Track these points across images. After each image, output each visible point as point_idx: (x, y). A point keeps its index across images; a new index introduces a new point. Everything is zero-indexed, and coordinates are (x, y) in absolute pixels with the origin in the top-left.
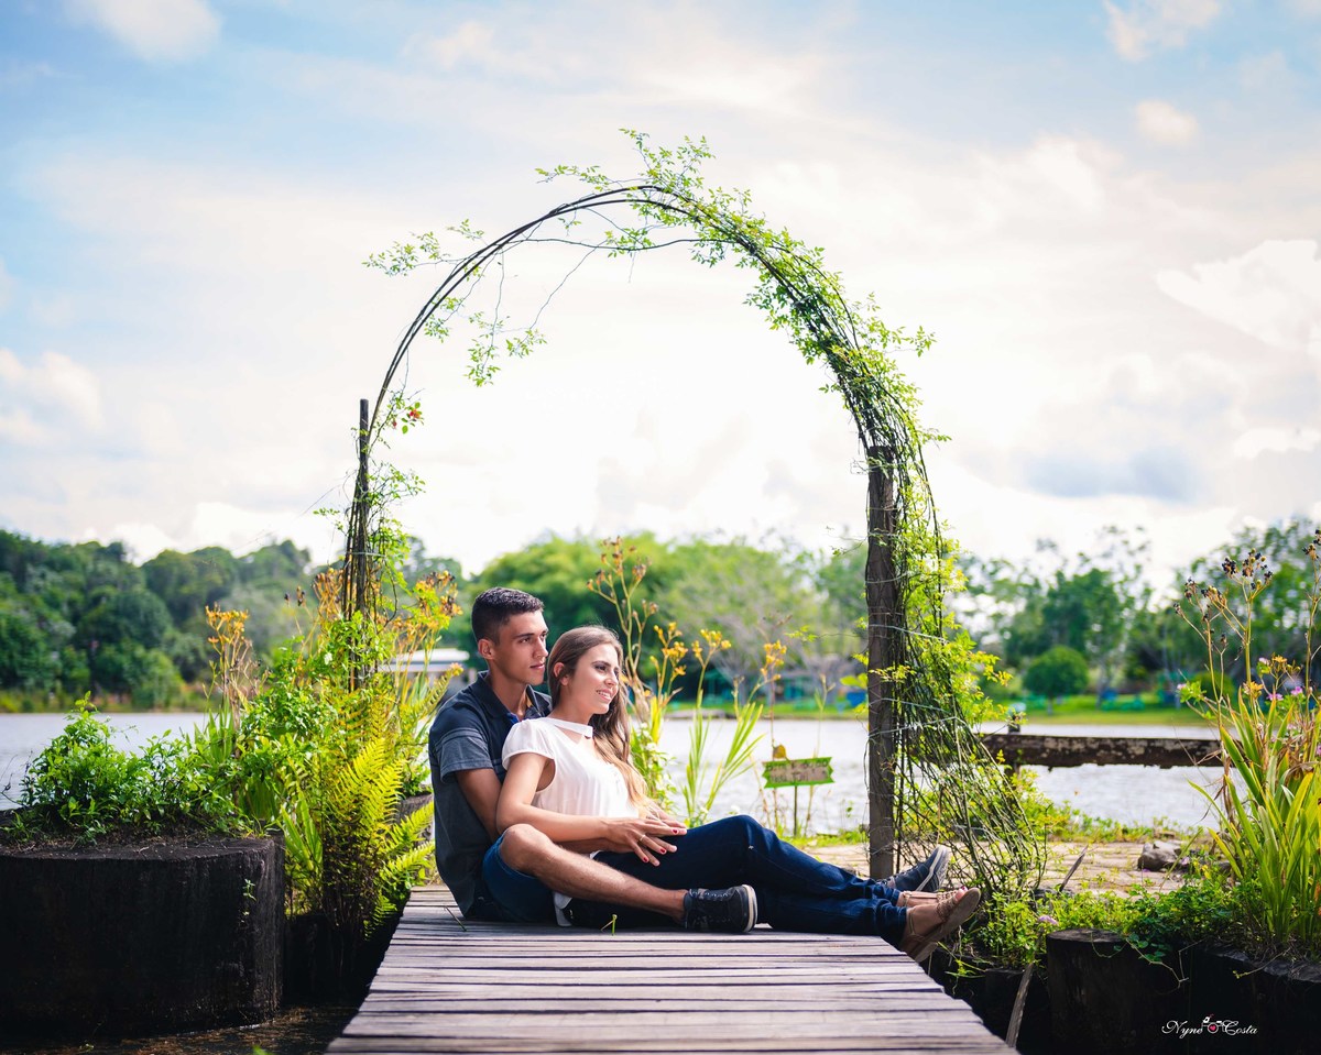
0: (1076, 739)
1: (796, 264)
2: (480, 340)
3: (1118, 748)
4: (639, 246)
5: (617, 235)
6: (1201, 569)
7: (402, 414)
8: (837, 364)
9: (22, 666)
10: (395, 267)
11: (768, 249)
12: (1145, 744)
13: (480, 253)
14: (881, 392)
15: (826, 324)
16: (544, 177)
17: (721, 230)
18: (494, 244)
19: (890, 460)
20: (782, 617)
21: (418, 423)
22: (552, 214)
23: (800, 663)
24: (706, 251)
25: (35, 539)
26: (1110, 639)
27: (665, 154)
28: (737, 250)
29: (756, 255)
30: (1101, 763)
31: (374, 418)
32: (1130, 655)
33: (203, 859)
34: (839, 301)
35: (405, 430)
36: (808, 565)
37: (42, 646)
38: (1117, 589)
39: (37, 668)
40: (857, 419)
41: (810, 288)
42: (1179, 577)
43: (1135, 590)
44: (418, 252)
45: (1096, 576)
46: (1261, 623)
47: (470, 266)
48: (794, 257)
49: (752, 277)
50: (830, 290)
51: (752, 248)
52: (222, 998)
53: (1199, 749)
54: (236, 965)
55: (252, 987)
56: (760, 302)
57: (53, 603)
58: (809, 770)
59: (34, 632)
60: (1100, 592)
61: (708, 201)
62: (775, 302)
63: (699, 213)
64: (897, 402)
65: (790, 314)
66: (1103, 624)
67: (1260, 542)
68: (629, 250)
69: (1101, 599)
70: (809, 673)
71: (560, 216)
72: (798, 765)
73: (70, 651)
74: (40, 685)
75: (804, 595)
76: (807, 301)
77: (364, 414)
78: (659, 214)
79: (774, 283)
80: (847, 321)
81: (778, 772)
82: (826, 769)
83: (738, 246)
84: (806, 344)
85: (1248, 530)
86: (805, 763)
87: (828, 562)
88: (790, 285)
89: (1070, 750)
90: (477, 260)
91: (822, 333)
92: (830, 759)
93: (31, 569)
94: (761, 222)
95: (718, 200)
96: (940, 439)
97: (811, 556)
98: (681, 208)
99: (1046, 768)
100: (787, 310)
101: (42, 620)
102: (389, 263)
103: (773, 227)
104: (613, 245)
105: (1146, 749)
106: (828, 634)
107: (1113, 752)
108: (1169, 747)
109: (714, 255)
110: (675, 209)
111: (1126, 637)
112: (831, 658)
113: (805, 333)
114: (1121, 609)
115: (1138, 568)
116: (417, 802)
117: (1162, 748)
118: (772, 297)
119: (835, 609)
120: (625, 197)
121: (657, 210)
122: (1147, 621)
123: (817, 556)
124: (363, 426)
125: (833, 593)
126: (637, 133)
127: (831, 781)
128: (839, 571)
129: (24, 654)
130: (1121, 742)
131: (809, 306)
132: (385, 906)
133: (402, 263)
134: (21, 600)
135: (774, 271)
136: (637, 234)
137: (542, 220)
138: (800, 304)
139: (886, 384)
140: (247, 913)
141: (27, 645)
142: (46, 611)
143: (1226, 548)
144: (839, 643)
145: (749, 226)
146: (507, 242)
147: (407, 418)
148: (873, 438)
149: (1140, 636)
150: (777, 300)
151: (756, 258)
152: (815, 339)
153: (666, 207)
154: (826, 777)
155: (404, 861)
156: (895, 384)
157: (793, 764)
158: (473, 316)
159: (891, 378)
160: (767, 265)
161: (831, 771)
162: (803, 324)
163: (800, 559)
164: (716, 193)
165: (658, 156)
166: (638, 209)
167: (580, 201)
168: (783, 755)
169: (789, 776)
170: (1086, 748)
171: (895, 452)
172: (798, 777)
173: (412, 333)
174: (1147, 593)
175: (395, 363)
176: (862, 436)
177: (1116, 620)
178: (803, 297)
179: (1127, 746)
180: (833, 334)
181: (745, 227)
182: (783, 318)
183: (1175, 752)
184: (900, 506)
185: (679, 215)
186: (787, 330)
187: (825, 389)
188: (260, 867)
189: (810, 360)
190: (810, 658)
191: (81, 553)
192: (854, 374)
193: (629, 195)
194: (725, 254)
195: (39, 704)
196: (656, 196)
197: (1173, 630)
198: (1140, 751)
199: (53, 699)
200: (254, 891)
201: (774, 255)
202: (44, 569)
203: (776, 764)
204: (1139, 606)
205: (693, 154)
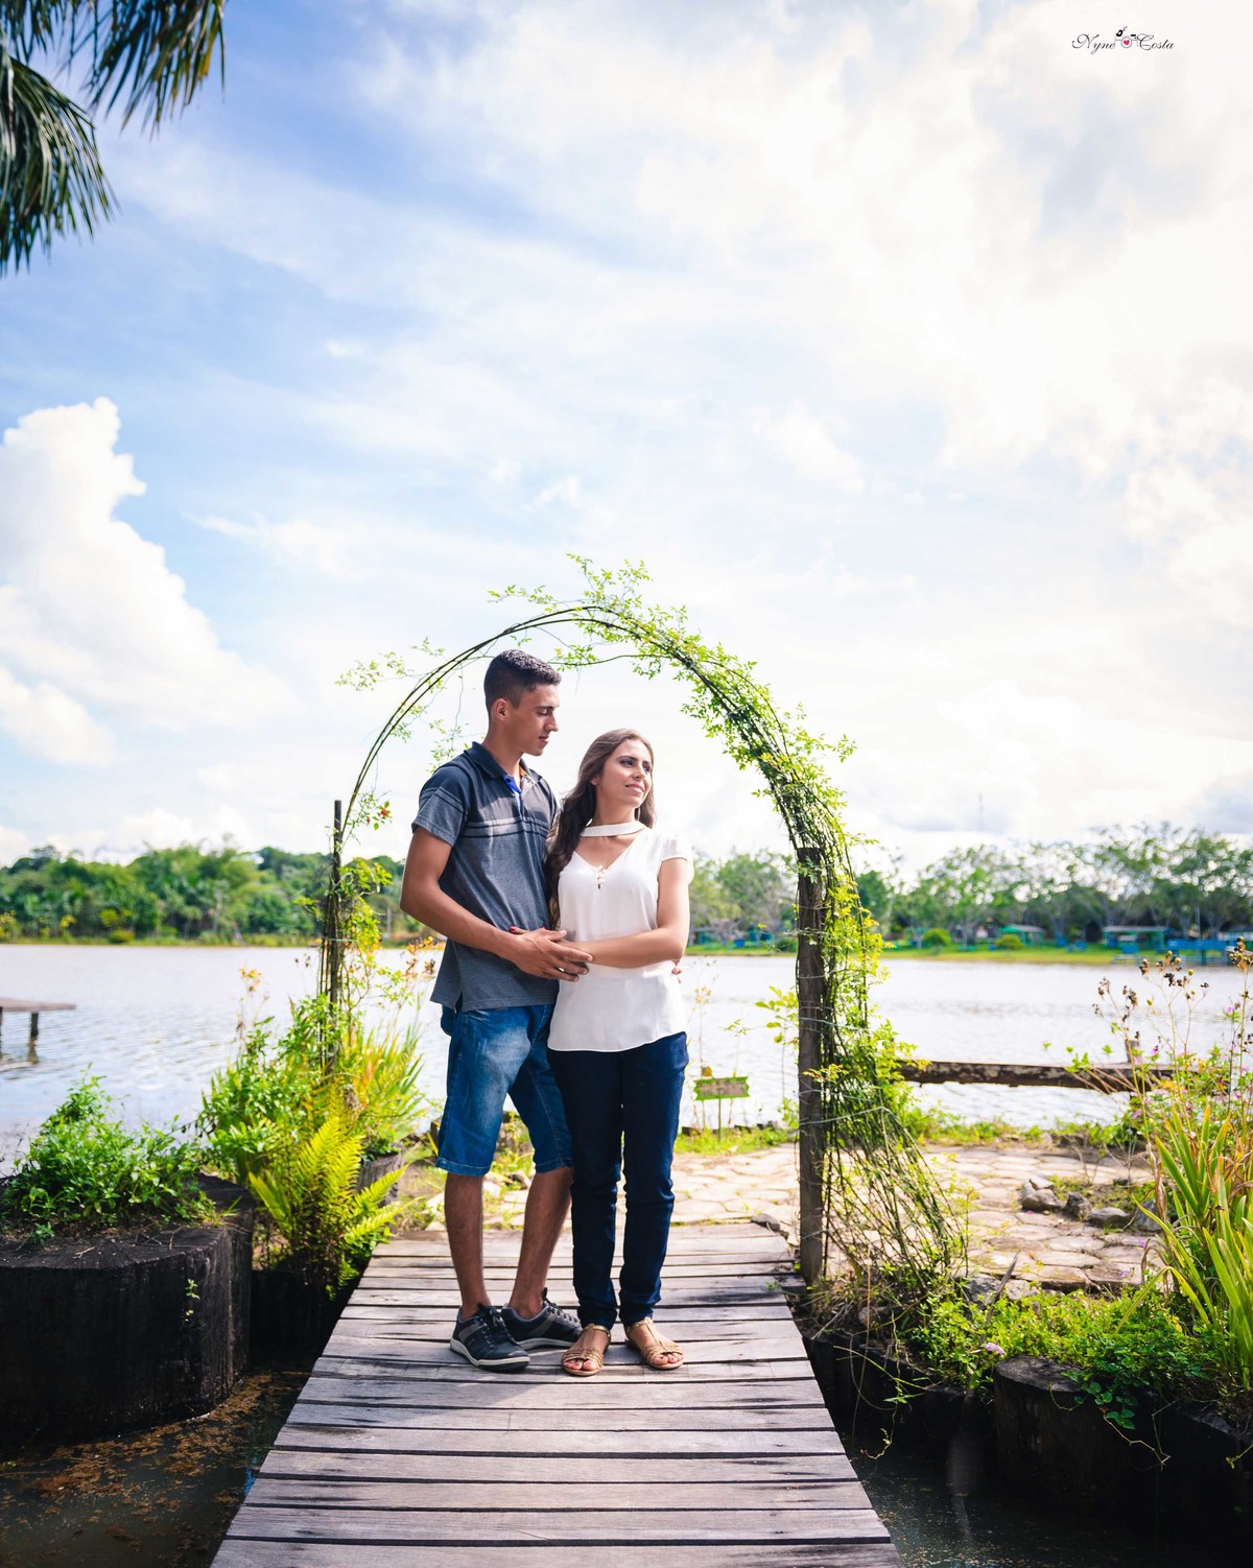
0: (943, 1063)
1: (729, 678)
2: (441, 744)
3: (976, 1072)
4: (584, 661)
5: (565, 652)
6: (932, 871)
7: (374, 812)
8: (769, 771)
9: (276, 921)
10: (363, 684)
11: (703, 663)
12: (998, 1068)
13: (440, 668)
14: (811, 799)
15: (758, 733)
16: (496, 598)
17: (660, 646)
18: (454, 660)
19: (817, 862)
20: (697, 897)
21: (387, 821)
22: (506, 633)
23: (708, 923)
24: (645, 664)
25: (287, 851)
26: (880, 909)
27: (608, 576)
28: (674, 665)
29: (693, 669)
30: (962, 1082)
31: (348, 816)
32: (892, 918)
33: (142, 1264)
34: (770, 712)
35: (376, 826)
36: (712, 868)
37: (288, 910)
38: (885, 882)
39: (286, 922)
40: (787, 822)
41: (743, 700)
42: (919, 875)
43: (895, 882)
44: (382, 668)
45: (873, 875)
46: (965, 901)
47: (433, 680)
48: (728, 671)
49: (688, 689)
50: (761, 701)
51: (688, 663)
52: (167, 1395)
53: (1042, 1074)
54: (181, 1362)
55: (199, 1380)
56: (696, 712)
57: (296, 886)
58: (730, 1086)
59: (285, 903)
60: (876, 884)
61: (646, 619)
62: (710, 712)
63: (639, 631)
64: (825, 806)
65: (723, 724)
66: (877, 902)
67: (964, 855)
68: (576, 665)
69: (877, 887)
70: (713, 928)
71: (512, 634)
72: (721, 1082)
73: (304, 914)
74: (287, 932)
75: (710, 885)
76: (739, 712)
77: (338, 814)
78: (603, 633)
79: (709, 696)
80: (777, 730)
81: (706, 1088)
82: (744, 1086)
83: (675, 660)
84: (739, 751)
85: (957, 849)
86: (727, 1081)
87: (724, 866)
88: (724, 697)
89: (938, 1073)
90: (438, 675)
91: (754, 741)
92: (746, 1078)
93: (284, 868)
94: (697, 638)
95: (656, 618)
96: (867, 842)
97: (714, 863)
98: (622, 626)
99: (918, 1084)
100: (721, 720)
101: (289, 895)
102: (357, 680)
103: (708, 643)
104: (562, 661)
105: (999, 1073)
106: (723, 906)
107: (973, 1075)
108: (1018, 1072)
109: (652, 668)
110: (618, 627)
111: (890, 908)
112: (725, 920)
113: (738, 742)
114: (886, 893)
115: (897, 870)
116: (385, 1163)
117: (1011, 1072)
118: (707, 707)
119: (727, 892)
120: (572, 617)
121: (602, 629)
122: (901, 900)
123: (718, 863)
124: (337, 825)
125: (726, 884)
126: (582, 559)
127: (748, 1095)
128: (730, 872)
129: (279, 914)
130: (979, 1067)
131: (742, 717)
132: (347, 1270)
133: (368, 677)
134: (279, 885)
135: (708, 683)
136: (582, 651)
137: (497, 637)
138: (734, 715)
139: (815, 790)
140: (191, 1312)
141: (280, 910)
142: (292, 890)
143: (944, 859)
144: (730, 912)
145: (686, 642)
146: (466, 658)
147: (377, 817)
148: (803, 841)
149: (898, 908)
150: (712, 710)
151: (692, 672)
152: (748, 747)
153: (608, 626)
154: (744, 1092)
155: (368, 1225)
156: (823, 789)
157: (718, 1081)
158: (433, 723)
159: (819, 784)
160: (703, 678)
161: (748, 1087)
162: (736, 733)
163: (708, 865)
164: (654, 612)
165: (602, 579)
166: (584, 627)
167: (531, 621)
168: (709, 1075)
169: (715, 1092)
170: (951, 1070)
171: (823, 854)
172: (722, 1092)
173: (381, 740)
174: (902, 884)
175: (366, 767)
176: (792, 838)
177: (884, 900)
178: (736, 708)
179: (983, 1070)
180: (765, 743)
181: (681, 643)
182: (718, 727)
183: (1023, 1075)
184: (828, 905)
185: (620, 632)
186: (721, 738)
187: (757, 794)
188: (204, 1267)
189: (742, 766)
190: (713, 920)
191: (311, 858)
192: (784, 781)
193: (576, 615)
194: (663, 670)
195: (285, 942)
196: (600, 616)
197: (916, 904)
198: (995, 1075)
199: (294, 940)
200: (198, 1291)
201: (708, 669)
202: (292, 868)
203: (704, 1081)
204: (897, 891)
205: (632, 577)
